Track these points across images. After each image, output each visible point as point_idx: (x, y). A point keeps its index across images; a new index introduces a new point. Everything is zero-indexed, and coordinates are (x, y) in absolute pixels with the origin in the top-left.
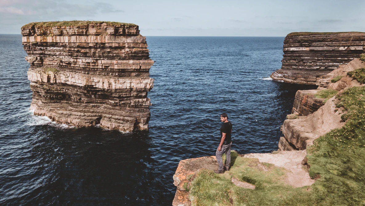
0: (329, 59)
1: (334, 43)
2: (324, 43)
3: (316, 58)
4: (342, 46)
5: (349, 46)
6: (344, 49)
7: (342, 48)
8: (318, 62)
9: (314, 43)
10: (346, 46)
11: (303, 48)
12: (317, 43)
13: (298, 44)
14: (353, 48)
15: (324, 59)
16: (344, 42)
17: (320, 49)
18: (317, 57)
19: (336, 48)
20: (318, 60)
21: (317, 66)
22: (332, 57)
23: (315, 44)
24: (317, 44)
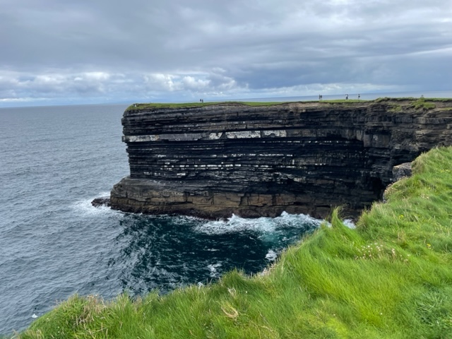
0: (197, 156)
1: (198, 125)
2: (181, 126)
3: (177, 157)
4: (213, 132)
5: (224, 132)
6: (217, 138)
7: (213, 136)
8: (181, 163)
9: (166, 126)
10: (220, 132)
11: (151, 136)
12: (170, 126)
13: (139, 128)
14: (231, 136)
15: (189, 159)
16: (215, 124)
17: (178, 138)
18: (178, 154)
19: (204, 135)
20: (181, 160)
21: (180, 171)
22: (201, 153)
23: (167, 129)
24: (171, 128)
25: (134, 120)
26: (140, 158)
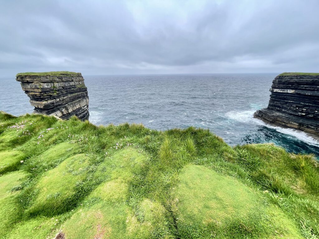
3: (303, 104)
8: (304, 108)
11: (288, 90)
12: (305, 86)
13: (282, 85)
17: (309, 93)
18: (304, 102)
25: (281, 81)
26: (276, 100)
